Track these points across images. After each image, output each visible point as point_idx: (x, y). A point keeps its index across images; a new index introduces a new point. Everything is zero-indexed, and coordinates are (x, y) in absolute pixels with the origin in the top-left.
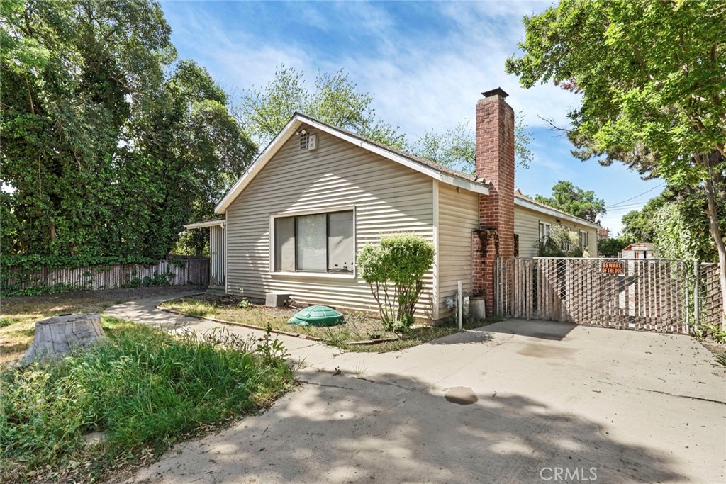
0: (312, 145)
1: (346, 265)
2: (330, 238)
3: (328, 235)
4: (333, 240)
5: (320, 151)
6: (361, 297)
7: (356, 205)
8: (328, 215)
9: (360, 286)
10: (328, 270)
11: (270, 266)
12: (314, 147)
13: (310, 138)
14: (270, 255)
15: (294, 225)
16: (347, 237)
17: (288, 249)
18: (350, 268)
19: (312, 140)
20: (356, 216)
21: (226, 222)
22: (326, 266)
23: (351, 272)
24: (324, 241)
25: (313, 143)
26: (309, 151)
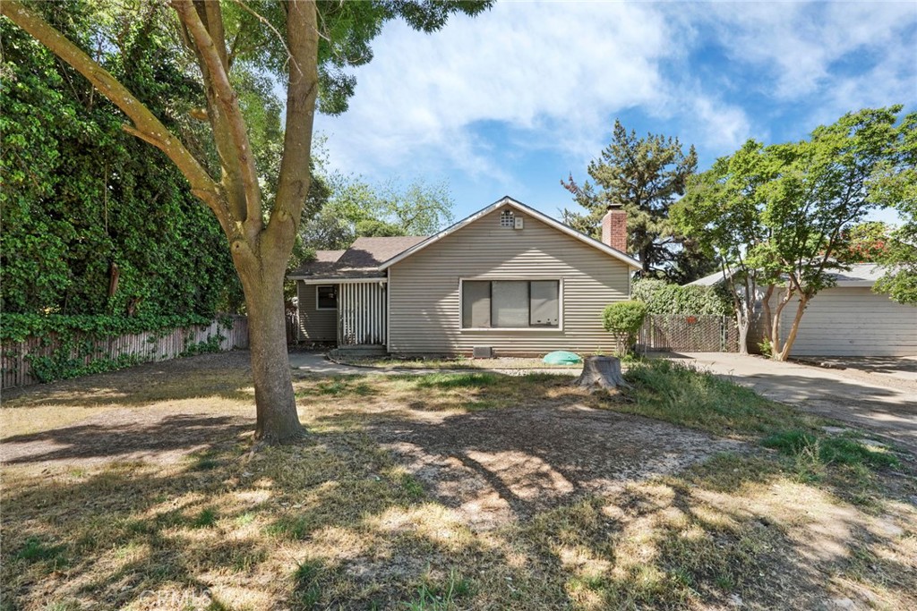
0: (519, 225)
1: (549, 321)
2: (532, 300)
3: (530, 297)
4: (534, 302)
5: (524, 231)
6: (568, 344)
7: (564, 277)
8: (529, 282)
9: (566, 336)
10: (530, 325)
11: (460, 323)
12: (521, 227)
13: (516, 219)
14: (460, 313)
15: (488, 288)
16: (551, 300)
17: (480, 307)
18: (553, 323)
19: (519, 221)
20: (564, 285)
21: (388, 280)
22: (528, 321)
23: (557, 326)
24: (525, 303)
25: (519, 223)
26: (514, 229)
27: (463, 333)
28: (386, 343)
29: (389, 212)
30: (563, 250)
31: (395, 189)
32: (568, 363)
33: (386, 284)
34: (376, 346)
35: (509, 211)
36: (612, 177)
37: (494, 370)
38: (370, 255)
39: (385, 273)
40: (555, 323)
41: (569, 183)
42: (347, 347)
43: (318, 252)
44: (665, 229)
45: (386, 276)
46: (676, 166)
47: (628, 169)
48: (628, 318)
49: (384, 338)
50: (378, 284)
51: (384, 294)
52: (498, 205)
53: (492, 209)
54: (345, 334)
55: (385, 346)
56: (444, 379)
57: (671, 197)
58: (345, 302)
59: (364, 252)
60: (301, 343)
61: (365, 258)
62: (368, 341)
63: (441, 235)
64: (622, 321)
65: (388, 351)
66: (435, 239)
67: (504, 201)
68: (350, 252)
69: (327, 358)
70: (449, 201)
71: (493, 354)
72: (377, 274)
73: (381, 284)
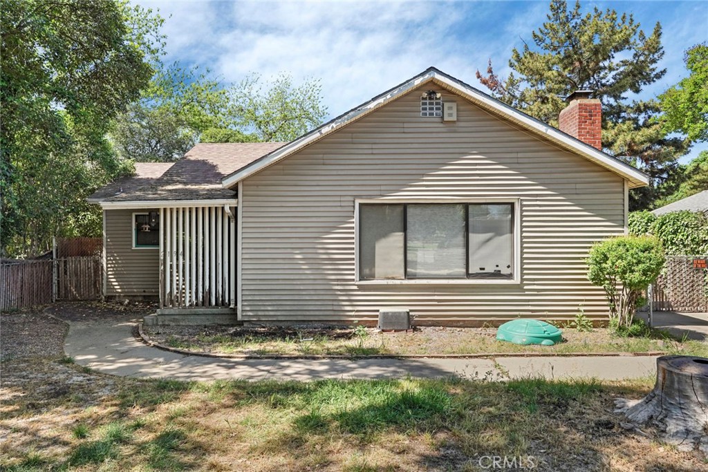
0: (450, 115)
1: (498, 269)
2: (470, 235)
3: (467, 230)
4: (475, 238)
5: (461, 125)
6: (529, 305)
7: (522, 198)
8: (466, 206)
9: (526, 293)
10: (469, 275)
11: (356, 272)
12: (454, 118)
13: (446, 105)
14: (356, 256)
15: (402, 216)
16: (501, 234)
17: (389, 248)
18: (505, 271)
19: (450, 108)
20: (522, 211)
21: (239, 203)
22: (464, 270)
23: (510, 276)
24: (460, 239)
25: (451, 112)
26: (443, 122)
27: (361, 288)
28: (236, 304)
29: (246, 123)
30: (520, 155)
31: (254, 93)
32: (545, 342)
33: (236, 208)
34: (220, 310)
35: (434, 93)
36: (546, 68)
37: (426, 360)
38: (214, 167)
39: (234, 192)
40: (507, 271)
41: (486, 76)
42: (172, 312)
43: (137, 165)
44: (621, 137)
45: (236, 196)
46: (633, 52)
47: (568, 57)
48: (641, 266)
49: (232, 297)
50: (223, 208)
51: (232, 225)
52: (418, 82)
53: (408, 88)
54: (168, 290)
55: (235, 310)
56: (352, 404)
57: (623, 95)
58: (170, 238)
59: (204, 163)
60: (109, 299)
61: (207, 171)
62: (206, 302)
63: (326, 130)
64: (632, 271)
65: (239, 318)
66: (316, 136)
67: (427, 76)
68: (183, 164)
69: (135, 333)
70: (321, 109)
71: (411, 324)
72: (222, 194)
73: (227, 209)
